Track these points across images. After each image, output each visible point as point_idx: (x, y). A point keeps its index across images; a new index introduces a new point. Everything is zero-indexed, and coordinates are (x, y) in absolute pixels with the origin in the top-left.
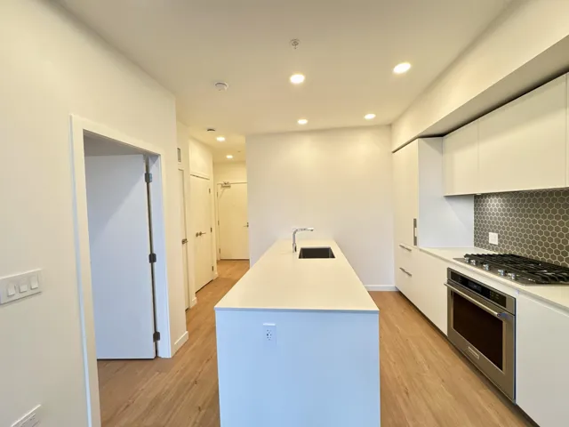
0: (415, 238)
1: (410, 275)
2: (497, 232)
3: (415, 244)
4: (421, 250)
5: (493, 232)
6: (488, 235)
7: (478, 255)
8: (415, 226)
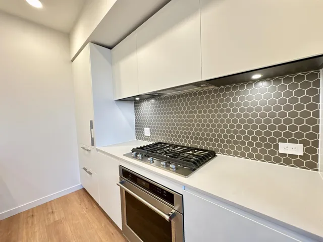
0: (92, 139)
1: (90, 174)
2: (149, 127)
3: (93, 144)
4: (98, 150)
5: (147, 127)
6: (144, 130)
7: (141, 148)
8: (92, 127)
